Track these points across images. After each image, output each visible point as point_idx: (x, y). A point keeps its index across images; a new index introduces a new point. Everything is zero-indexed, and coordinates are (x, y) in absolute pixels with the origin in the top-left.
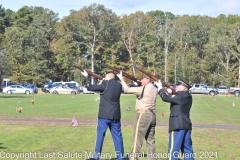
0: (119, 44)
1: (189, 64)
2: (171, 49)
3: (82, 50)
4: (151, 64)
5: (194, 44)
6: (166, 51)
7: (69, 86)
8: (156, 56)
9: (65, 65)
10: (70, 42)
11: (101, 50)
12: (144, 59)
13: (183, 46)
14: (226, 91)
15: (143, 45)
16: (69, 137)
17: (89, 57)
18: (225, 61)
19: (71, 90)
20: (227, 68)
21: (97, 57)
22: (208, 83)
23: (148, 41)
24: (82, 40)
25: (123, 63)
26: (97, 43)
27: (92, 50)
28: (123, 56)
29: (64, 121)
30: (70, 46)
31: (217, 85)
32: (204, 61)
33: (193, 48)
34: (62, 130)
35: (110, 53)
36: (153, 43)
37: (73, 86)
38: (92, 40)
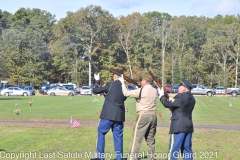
0: (116, 45)
1: (186, 64)
2: (169, 50)
3: (79, 52)
4: (148, 65)
5: (191, 45)
6: (163, 52)
7: (67, 87)
8: (154, 57)
9: (64, 65)
10: (67, 44)
11: (98, 51)
12: (142, 61)
13: (181, 47)
14: (223, 91)
15: (140, 46)
16: (66, 138)
17: (86, 59)
18: (222, 61)
19: (68, 92)
20: (224, 68)
21: (95, 58)
22: (206, 84)
23: (145, 42)
24: (80, 41)
25: (120, 64)
26: (94, 45)
27: (89, 51)
28: (121, 57)
29: (62, 123)
30: (67, 47)
31: (214, 86)
32: (201, 62)
33: (191, 49)
34: (60, 131)
35: (107, 54)
36: (150, 44)
37: (71, 88)
38: (89, 42)
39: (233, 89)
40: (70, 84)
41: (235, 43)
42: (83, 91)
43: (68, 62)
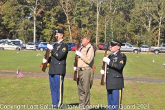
0: (58, 8)
1: (117, 26)
2: (102, 13)
3: (26, 13)
4: (84, 26)
5: (122, 9)
6: (98, 14)
7: (14, 43)
8: (89, 19)
9: (12, 24)
10: (15, 5)
11: (42, 13)
12: (79, 22)
13: (113, 11)
14: (147, 49)
15: (78, 9)
16: (13, 87)
17: (32, 19)
18: (147, 24)
19: (16, 47)
20: (149, 30)
21: (39, 19)
22: (133, 43)
23: (82, 6)
24: (26, 3)
25: (60, 25)
26: (39, 7)
27: (34, 12)
28: (61, 18)
29: (10, 73)
30: (15, 8)
31: (140, 44)
32: (130, 24)
33: (121, 13)
34: (7, 81)
35: (50, 15)
36: (87, 8)
37: (18, 43)
38: (34, 4)
39: (156, 48)
40: (17, 40)
41: (159, 8)
42: (28, 47)
43: (16, 22)
